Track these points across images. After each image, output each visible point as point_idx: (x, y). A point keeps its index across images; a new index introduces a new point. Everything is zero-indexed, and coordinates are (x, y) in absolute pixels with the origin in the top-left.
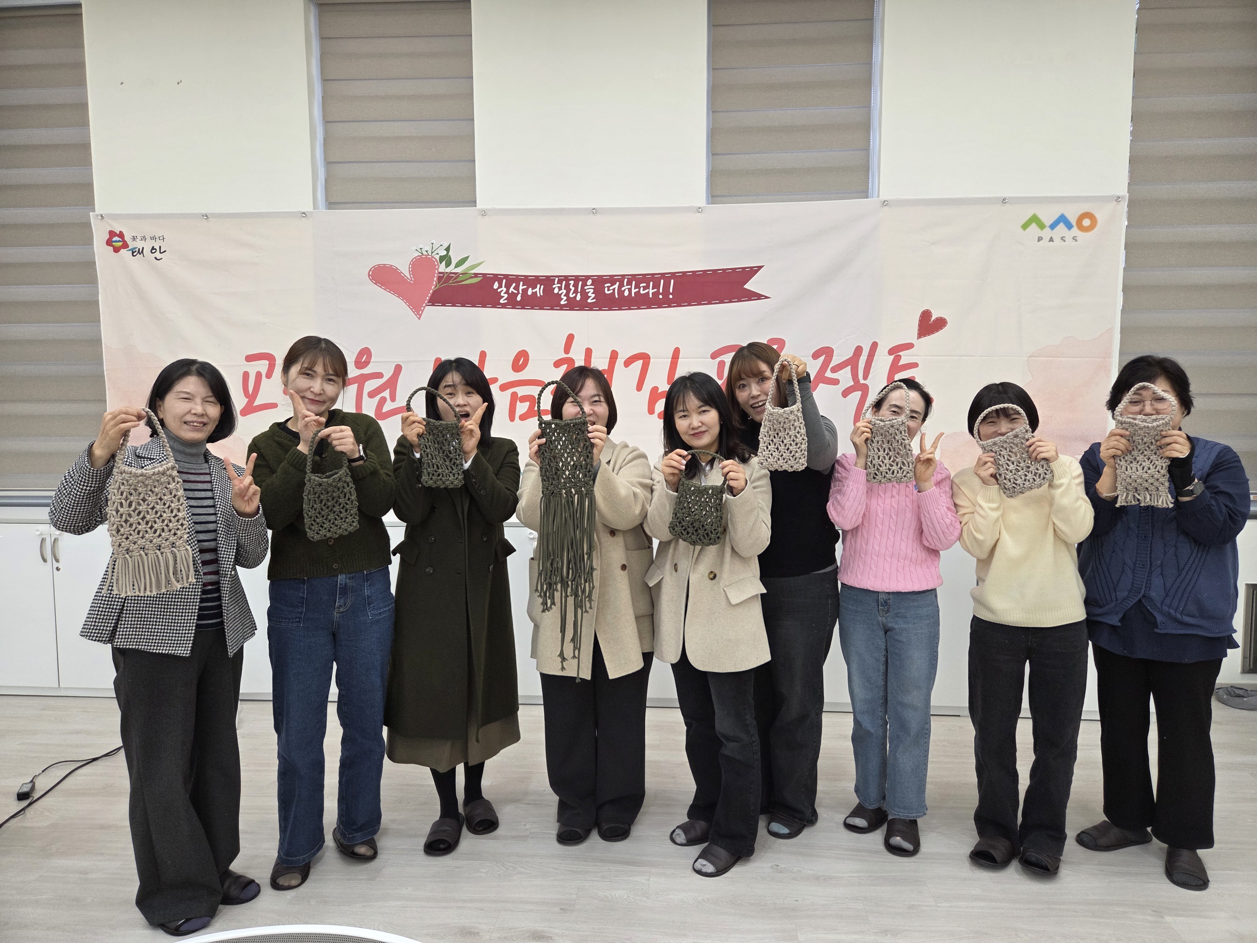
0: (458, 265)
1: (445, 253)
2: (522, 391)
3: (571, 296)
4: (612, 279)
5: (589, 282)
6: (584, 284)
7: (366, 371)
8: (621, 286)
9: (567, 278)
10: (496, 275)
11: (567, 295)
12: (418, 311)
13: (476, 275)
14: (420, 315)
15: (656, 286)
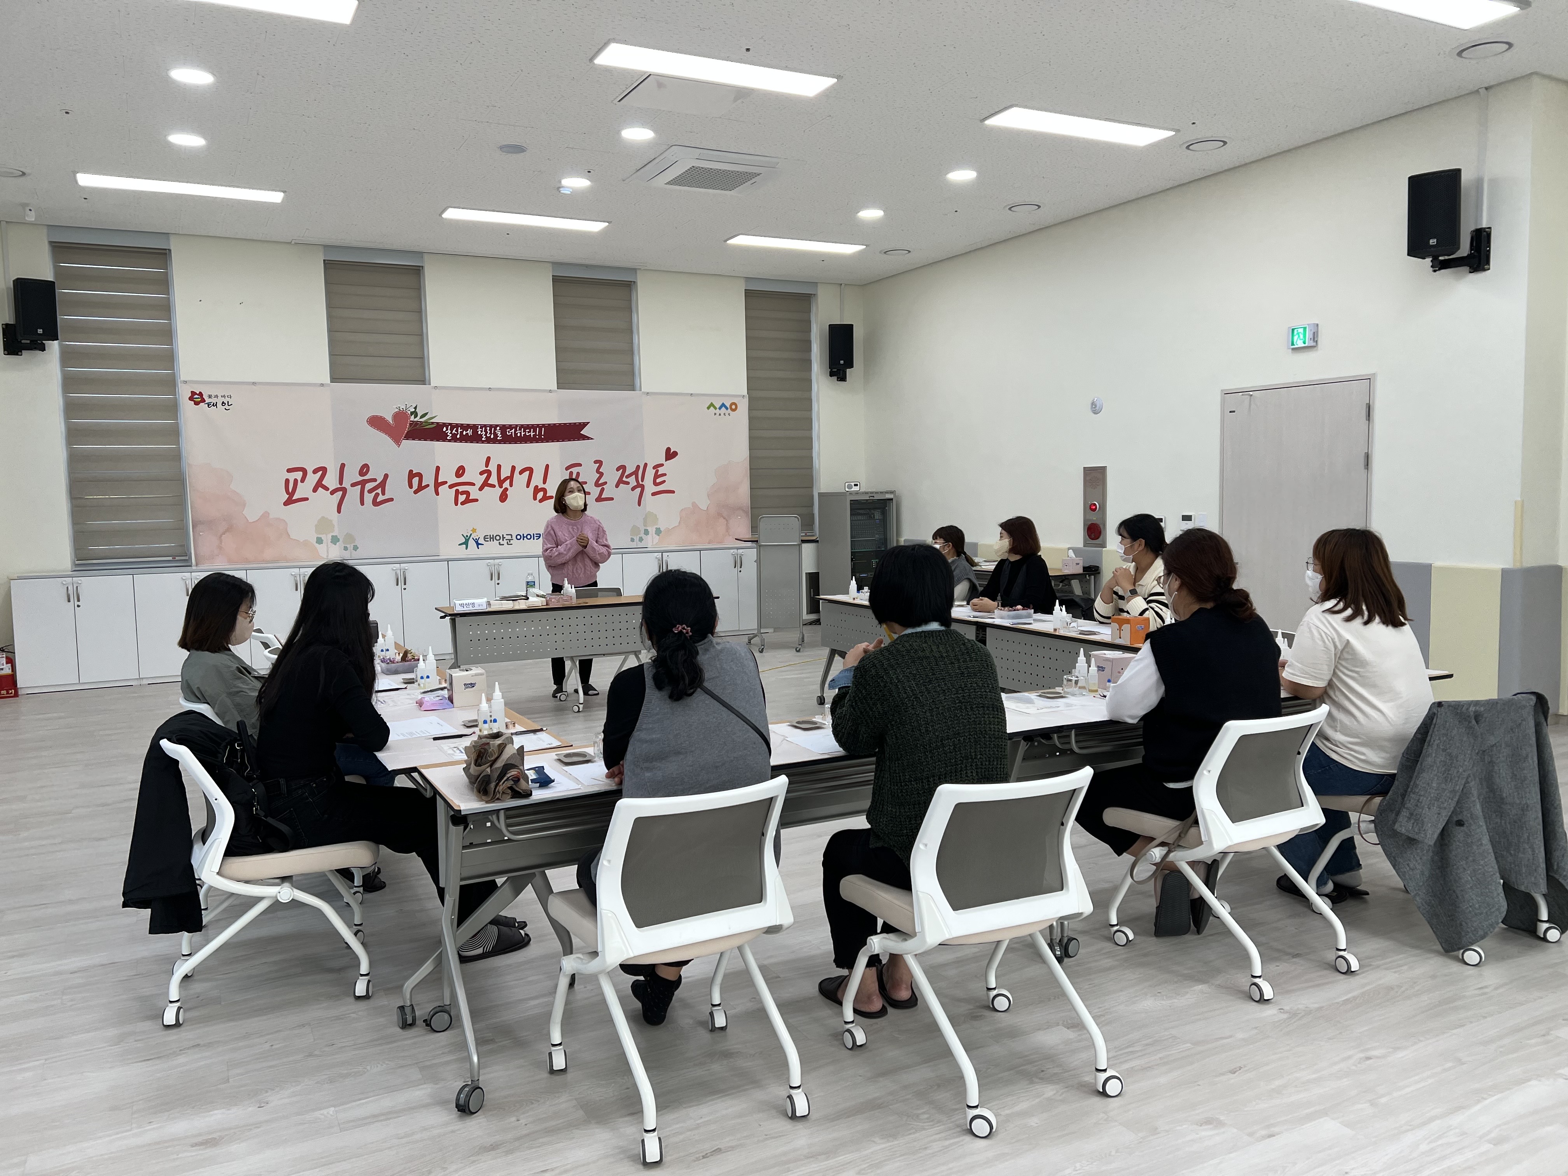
0: (423, 416)
1: (414, 410)
2: (461, 488)
3: (488, 435)
4: (510, 427)
5: (498, 428)
6: (495, 429)
7: (366, 478)
8: (515, 431)
9: (485, 426)
10: (444, 424)
11: (486, 435)
12: (398, 443)
13: (433, 423)
14: (399, 445)
15: (535, 431)
